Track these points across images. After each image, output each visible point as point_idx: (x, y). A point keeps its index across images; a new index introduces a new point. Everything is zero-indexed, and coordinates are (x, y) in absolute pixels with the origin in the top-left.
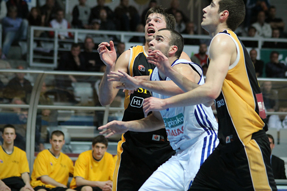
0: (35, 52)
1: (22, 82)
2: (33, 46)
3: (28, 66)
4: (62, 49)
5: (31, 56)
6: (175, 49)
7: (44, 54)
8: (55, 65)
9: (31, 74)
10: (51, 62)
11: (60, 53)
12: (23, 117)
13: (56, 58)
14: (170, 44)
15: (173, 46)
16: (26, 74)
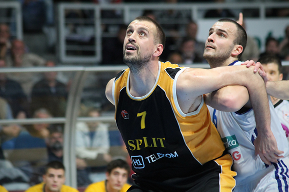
0: (69, 42)
1: (52, 85)
2: (64, 32)
3: (58, 62)
4: (107, 35)
5: (63, 47)
6: (240, 49)
7: (80, 43)
8: (98, 57)
9: (65, 73)
10: (92, 53)
11: (104, 40)
12: (53, 141)
13: (98, 48)
14: (235, 43)
15: (238, 46)
16: (56, 73)
